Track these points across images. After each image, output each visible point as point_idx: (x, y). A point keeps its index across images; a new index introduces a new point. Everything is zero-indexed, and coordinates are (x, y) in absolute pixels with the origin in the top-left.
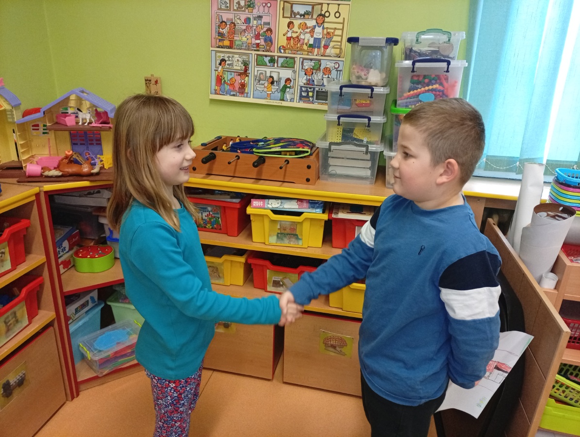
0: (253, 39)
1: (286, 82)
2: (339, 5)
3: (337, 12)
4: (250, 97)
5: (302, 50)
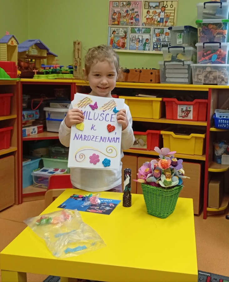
0: (130, 20)
1: (146, 41)
2: (172, 1)
3: (172, 5)
4: (127, 49)
5: (154, 24)
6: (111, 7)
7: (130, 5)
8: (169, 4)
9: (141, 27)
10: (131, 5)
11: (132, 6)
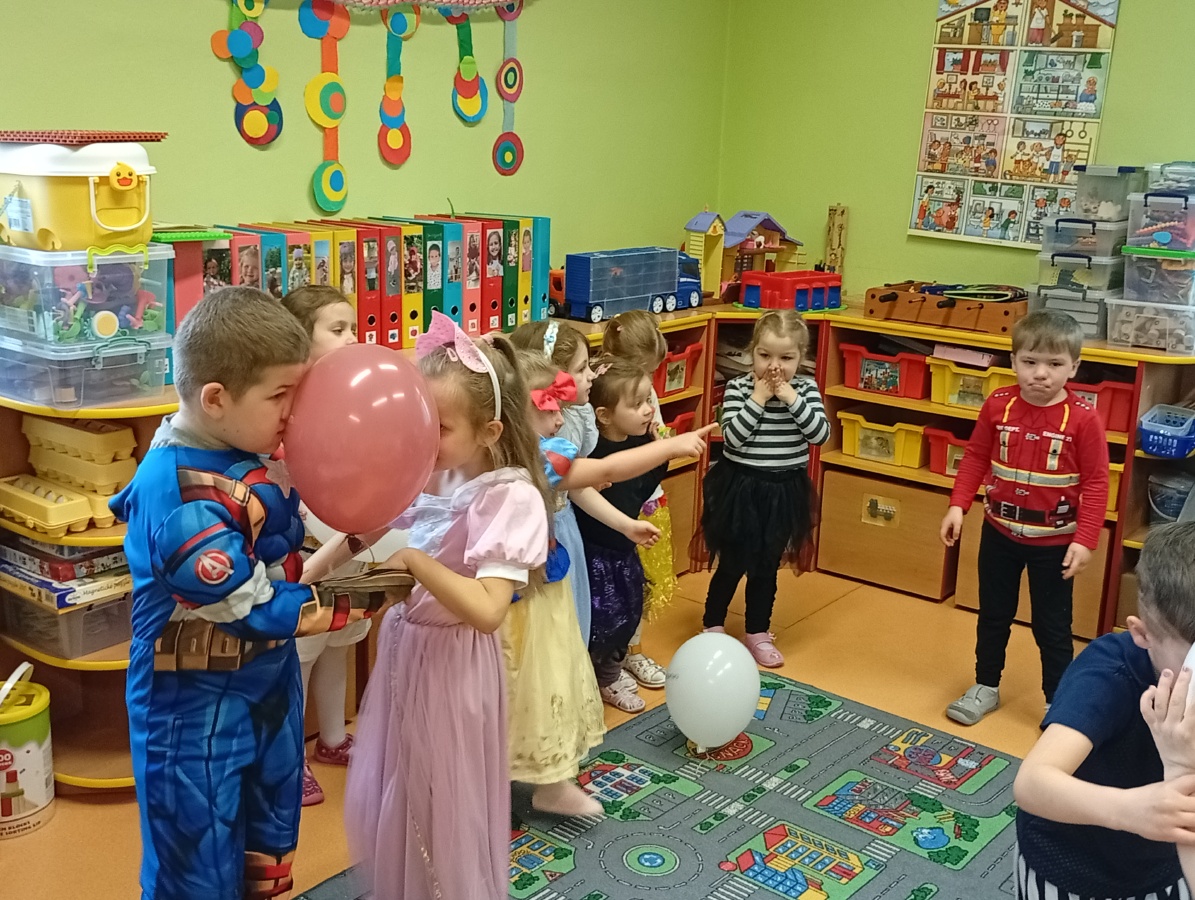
0: (972, 162)
1: (1009, 215)
2: (1085, 123)
4: (961, 234)
5: (1034, 176)
6: (928, 126)
7: (976, 124)
8: (1077, 127)
9: (999, 180)
10: (980, 125)
11: (982, 129)
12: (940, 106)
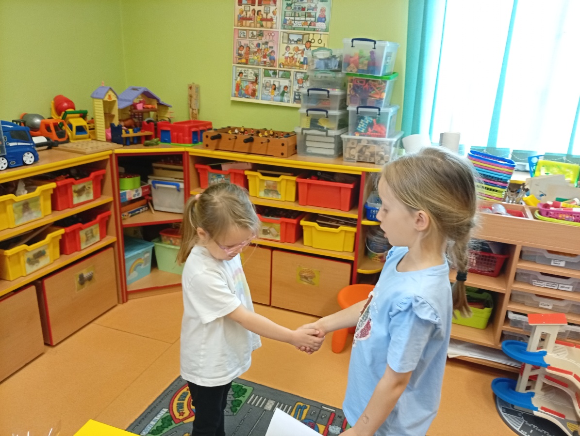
0: (262, 58)
1: (284, 88)
2: (321, 34)
3: (320, 39)
4: (259, 99)
5: (296, 66)
6: (237, 38)
7: (262, 36)
8: (317, 37)
10: (264, 36)
11: (266, 38)
12: (242, 25)
